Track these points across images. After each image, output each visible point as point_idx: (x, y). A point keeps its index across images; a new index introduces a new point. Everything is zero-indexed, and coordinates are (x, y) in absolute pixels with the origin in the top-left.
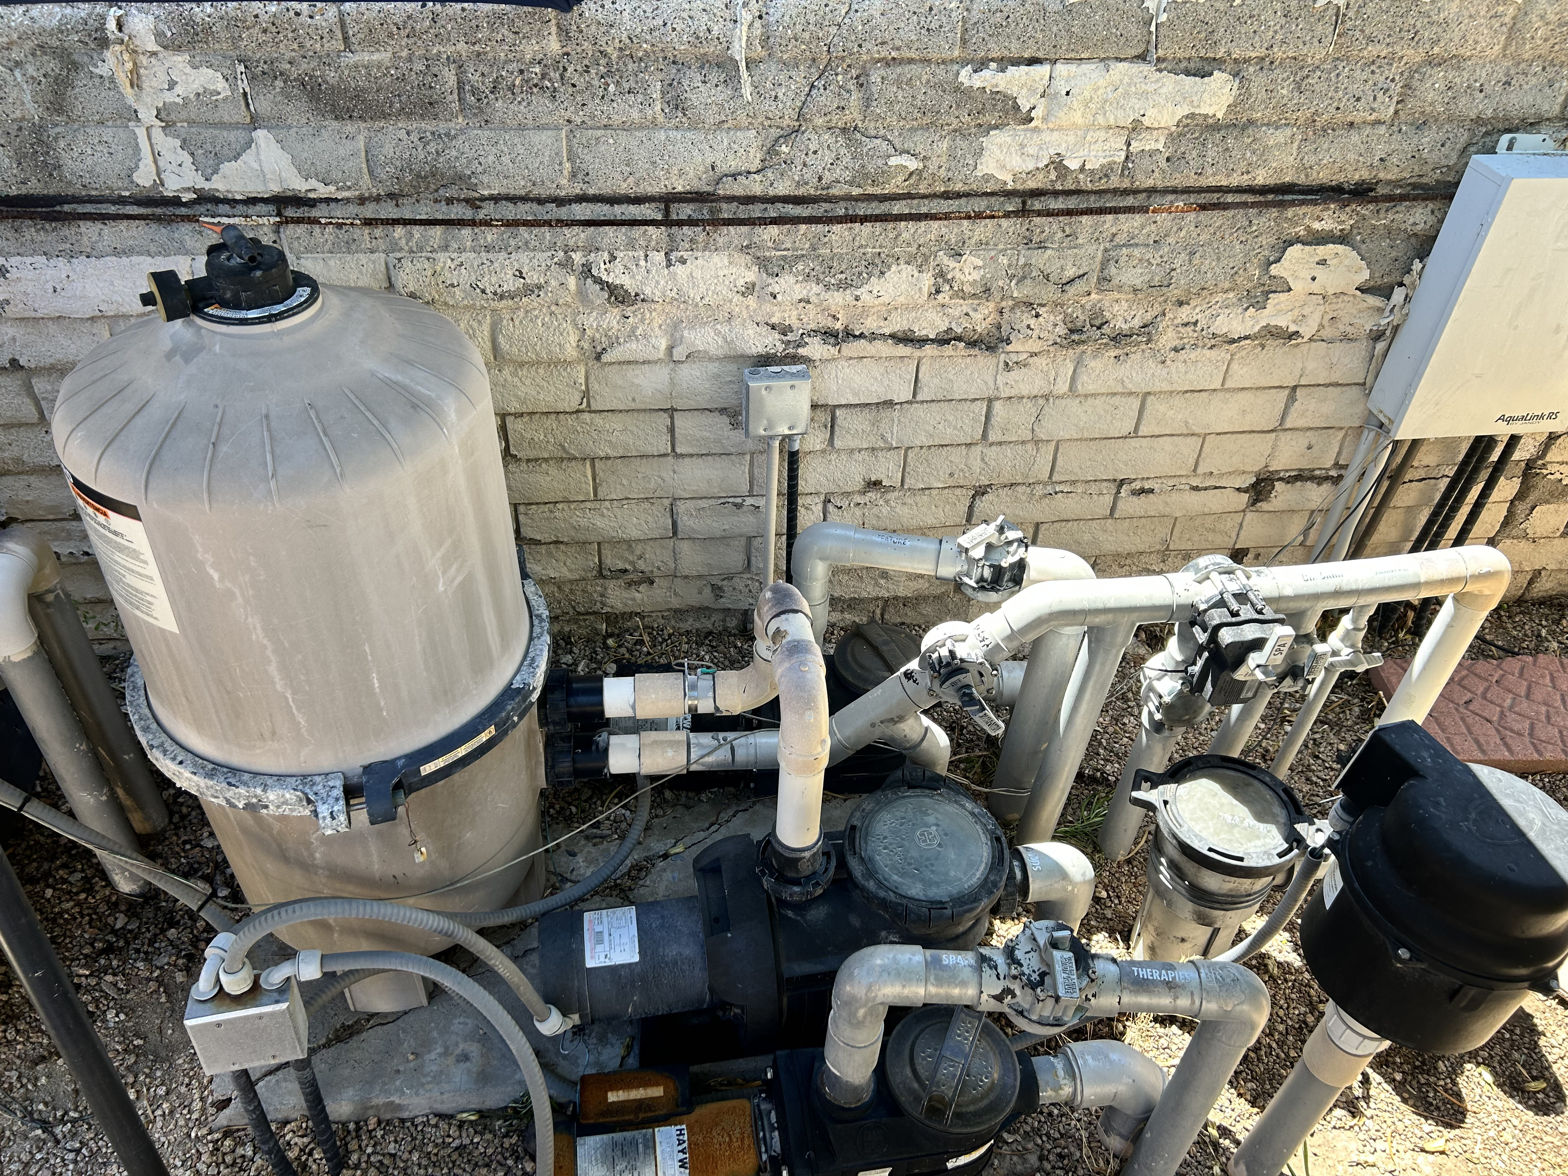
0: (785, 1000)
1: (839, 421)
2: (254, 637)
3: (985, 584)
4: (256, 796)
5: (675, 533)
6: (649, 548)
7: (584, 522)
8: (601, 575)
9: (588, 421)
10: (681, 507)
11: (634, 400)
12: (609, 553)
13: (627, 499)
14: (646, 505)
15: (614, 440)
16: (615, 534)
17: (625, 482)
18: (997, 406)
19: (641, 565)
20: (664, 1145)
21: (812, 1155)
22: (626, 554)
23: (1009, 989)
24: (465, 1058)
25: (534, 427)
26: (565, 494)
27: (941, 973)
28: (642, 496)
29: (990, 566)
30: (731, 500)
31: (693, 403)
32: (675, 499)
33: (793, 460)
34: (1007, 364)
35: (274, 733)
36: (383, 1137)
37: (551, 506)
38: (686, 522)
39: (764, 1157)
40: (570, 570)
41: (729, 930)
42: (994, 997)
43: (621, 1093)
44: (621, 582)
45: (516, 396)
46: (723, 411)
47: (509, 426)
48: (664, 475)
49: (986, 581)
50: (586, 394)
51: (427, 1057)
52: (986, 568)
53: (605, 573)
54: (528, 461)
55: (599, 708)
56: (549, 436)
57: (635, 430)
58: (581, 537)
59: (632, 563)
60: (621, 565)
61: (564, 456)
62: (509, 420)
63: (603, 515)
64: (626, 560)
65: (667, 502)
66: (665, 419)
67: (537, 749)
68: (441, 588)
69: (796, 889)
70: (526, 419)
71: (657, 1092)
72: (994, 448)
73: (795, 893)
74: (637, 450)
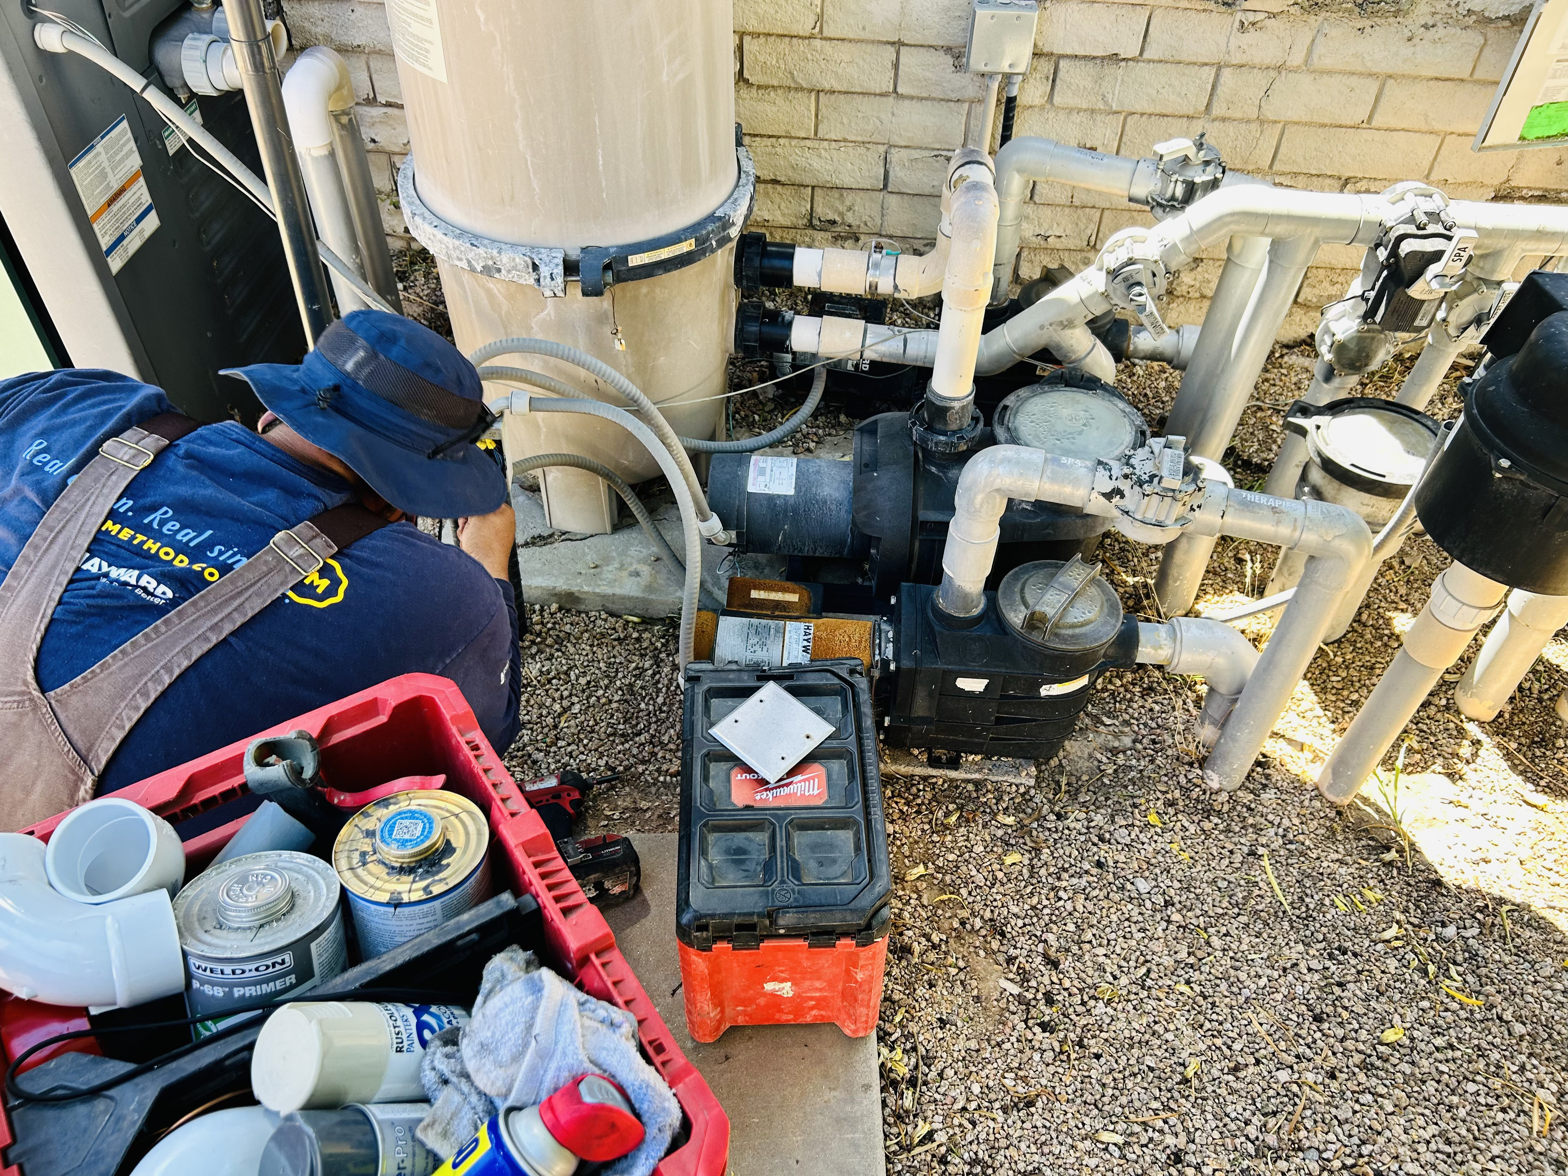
0: (917, 544)
1: (1061, 74)
2: (506, 89)
3: (1175, 204)
4: (492, 258)
5: (885, 186)
6: (858, 200)
7: (802, 162)
8: (811, 226)
9: (819, 49)
10: (896, 156)
11: (864, 28)
12: (821, 200)
13: (845, 140)
14: (862, 150)
15: (840, 71)
16: (829, 179)
17: (845, 121)
18: (1226, 73)
19: (850, 218)
20: (793, 633)
21: (919, 652)
22: (837, 204)
23: (1118, 489)
24: (637, 574)
25: (768, 50)
26: (789, 128)
27: (1058, 469)
28: (859, 139)
29: (1183, 182)
30: (944, 153)
31: (919, 36)
32: (891, 146)
33: (1009, 106)
34: (1242, 23)
35: (512, 198)
36: (562, 619)
37: (774, 140)
38: (898, 174)
39: (877, 658)
40: (783, 215)
41: (876, 471)
42: (1104, 495)
43: (762, 592)
44: (828, 235)
45: (756, 13)
46: (948, 50)
47: (746, 47)
48: (883, 117)
49: (1176, 200)
50: (820, 18)
51: (605, 568)
52: (1179, 183)
53: (816, 222)
54: (759, 87)
55: (787, 273)
56: (781, 62)
57: (861, 63)
58: (797, 178)
59: (841, 214)
60: (831, 217)
61: (793, 85)
62: (747, 39)
63: (820, 156)
64: (836, 210)
65: (882, 149)
66: (890, 53)
67: (730, 307)
68: (665, 78)
69: (942, 438)
70: (762, 40)
71: (794, 598)
72: (1216, 123)
73: (940, 441)
74: (861, 86)
